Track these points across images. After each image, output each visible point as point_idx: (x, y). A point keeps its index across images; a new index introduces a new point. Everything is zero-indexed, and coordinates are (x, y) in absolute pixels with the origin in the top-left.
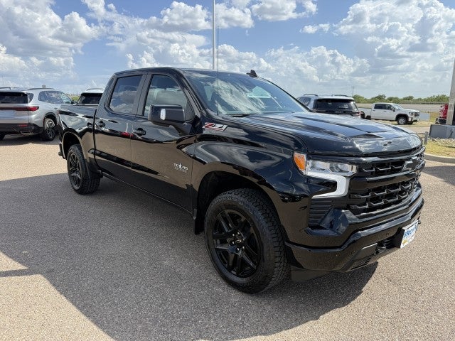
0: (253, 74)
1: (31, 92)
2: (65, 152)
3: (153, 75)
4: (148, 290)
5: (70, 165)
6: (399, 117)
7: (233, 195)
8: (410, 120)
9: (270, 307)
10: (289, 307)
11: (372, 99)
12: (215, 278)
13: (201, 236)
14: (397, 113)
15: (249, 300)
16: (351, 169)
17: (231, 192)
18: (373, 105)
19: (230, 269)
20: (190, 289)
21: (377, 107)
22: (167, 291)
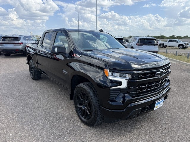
0: (101, 31)
1: (20, 37)
2: (28, 62)
3: (57, 32)
4: (49, 123)
5: (30, 68)
6: (180, 45)
7: (83, 85)
8: (184, 47)
9: (96, 132)
10: (104, 133)
11: (169, 37)
12: (77, 118)
13: (73, 101)
14: (179, 43)
15: (89, 129)
16: (129, 77)
17: (82, 83)
18: (169, 40)
19: (82, 115)
20: (66, 123)
21: (170, 41)
22: (56, 123)
